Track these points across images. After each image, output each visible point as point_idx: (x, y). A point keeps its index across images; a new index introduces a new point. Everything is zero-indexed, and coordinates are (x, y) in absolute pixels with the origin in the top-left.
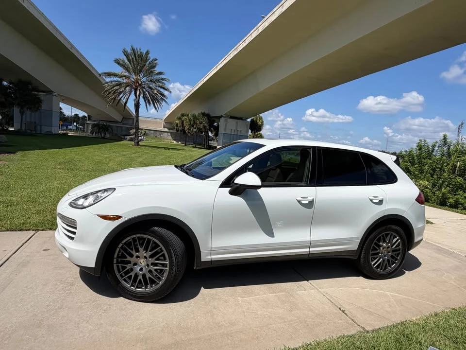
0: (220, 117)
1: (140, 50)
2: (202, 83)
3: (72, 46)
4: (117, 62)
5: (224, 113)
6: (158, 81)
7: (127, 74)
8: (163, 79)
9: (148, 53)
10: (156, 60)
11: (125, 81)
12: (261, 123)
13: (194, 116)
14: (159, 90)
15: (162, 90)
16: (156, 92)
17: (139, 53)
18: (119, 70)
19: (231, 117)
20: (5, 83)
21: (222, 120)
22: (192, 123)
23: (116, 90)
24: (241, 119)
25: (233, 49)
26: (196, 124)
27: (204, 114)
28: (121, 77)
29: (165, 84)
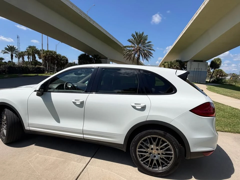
0: (187, 62)
1: (139, 33)
2: (175, 43)
3: (113, 37)
4: (129, 41)
5: (190, 59)
6: (148, 46)
7: (133, 45)
8: (150, 45)
9: (143, 33)
10: (147, 36)
11: (133, 49)
12: (219, 63)
13: (171, 62)
14: (149, 51)
15: (150, 51)
16: (146, 52)
17: (139, 34)
18: (130, 44)
19: (195, 61)
20: (91, 56)
21: (188, 63)
22: (169, 66)
23: (128, 53)
24: (202, 61)
25: (191, 20)
26: (172, 66)
27: (177, 61)
28: (130, 47)
29: (152, 47)
